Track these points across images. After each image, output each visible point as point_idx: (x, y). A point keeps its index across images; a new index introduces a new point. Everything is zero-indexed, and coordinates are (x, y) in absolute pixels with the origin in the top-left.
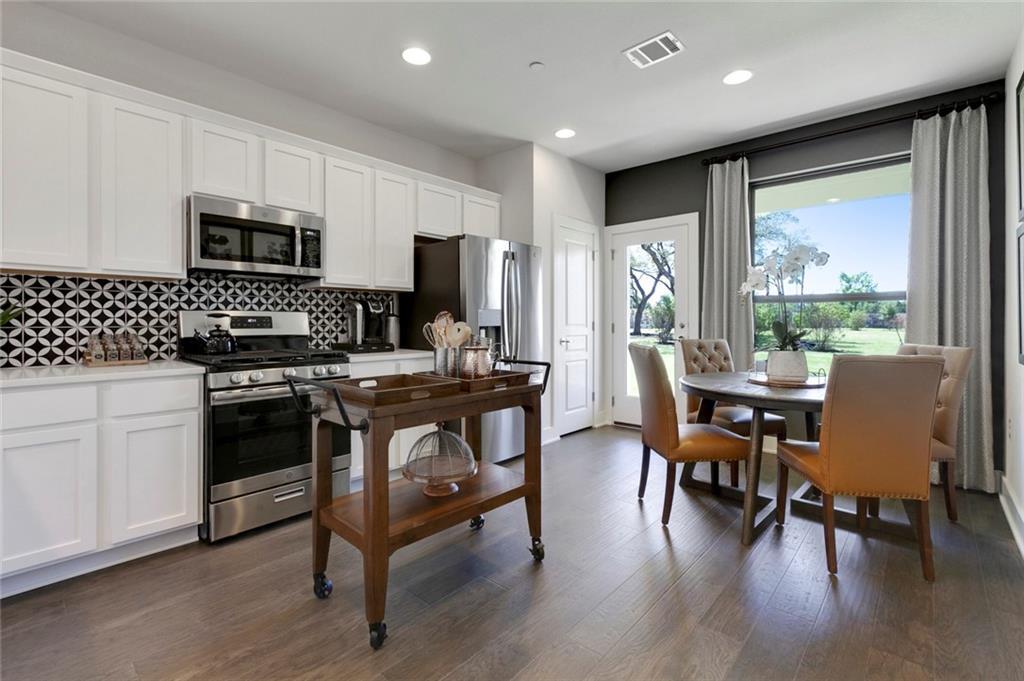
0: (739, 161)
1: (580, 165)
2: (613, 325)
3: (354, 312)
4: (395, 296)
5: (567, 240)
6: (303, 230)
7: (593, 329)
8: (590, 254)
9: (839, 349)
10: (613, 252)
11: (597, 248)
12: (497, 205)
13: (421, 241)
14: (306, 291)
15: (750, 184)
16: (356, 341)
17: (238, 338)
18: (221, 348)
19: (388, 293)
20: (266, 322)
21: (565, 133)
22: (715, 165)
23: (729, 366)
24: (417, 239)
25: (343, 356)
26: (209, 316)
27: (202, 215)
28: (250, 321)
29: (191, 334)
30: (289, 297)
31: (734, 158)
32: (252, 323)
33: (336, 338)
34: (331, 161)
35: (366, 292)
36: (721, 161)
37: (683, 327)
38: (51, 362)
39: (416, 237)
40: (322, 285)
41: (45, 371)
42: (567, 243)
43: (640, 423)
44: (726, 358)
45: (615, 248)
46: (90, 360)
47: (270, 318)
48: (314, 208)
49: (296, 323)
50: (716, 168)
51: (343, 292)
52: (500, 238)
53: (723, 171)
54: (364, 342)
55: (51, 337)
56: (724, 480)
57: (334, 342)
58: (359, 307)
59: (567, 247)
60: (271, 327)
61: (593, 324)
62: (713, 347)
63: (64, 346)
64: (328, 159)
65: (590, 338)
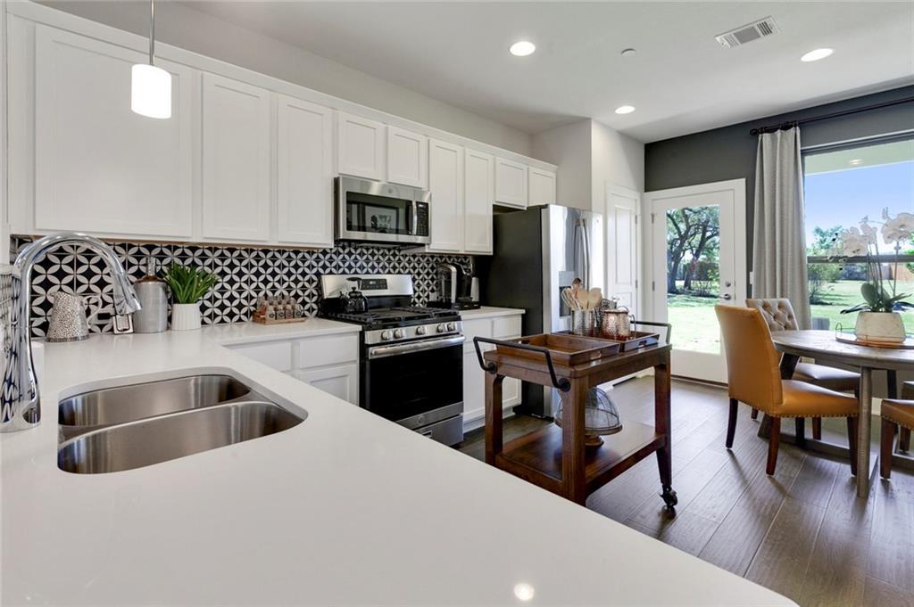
0: (792, 130)
1: (626, 137)
2: (653, 283)
3: (449, 274)
4: (471, 259)
5: (617, 206)
6: (418, 203)
7: (637, 287)
8: (633, 218)
9: (828, 302)
10: (653, 216)
11: (639, 213)
12: (554, 175)
13: (500, 212)
14: (406, 256)
15: (802, 151)
16: (450, 300)
17: (368, 297)
18: (358, 307)
19: (465, 257)
20: (382, 284)
21: (625, 110)
22: (764, 134)
23: (793, 323)
24: (496, 208)
25: (455, 314)
26: (349, 279)
27: (348, 193)
28: (371, 283)
29: (336, 296)
30: (394, 262)
31: (786, 127)
32: (373, 285)
33: (428, 297)
34: (434, 142)
35: (458, 256)
36: (771, 130)
37: (729, 285)
38: (231, 319)
39: (494, 206)
40: (427, 251)
41: (227, 327)
42: (616, 208)
43: (727, 382)
44: (790, 317)
45: (655, 212)
46: (264, 319)
47: (385, 280)
48: (422, 184)
49: (401, 284)
50: (766, 138)
51: (441, 256)
52: (557, 204)
53: (774, 140)
54: (457, 299)
55: (231, 299)
56: (809, 435)
57: (427, 300)
58: (454, 269)
59: (616, 211)
60: (386, 288)
61: (637, 282)
62: (777, 305)
63: (240, 306)
64: (432, 140)
65: (634, 296)
